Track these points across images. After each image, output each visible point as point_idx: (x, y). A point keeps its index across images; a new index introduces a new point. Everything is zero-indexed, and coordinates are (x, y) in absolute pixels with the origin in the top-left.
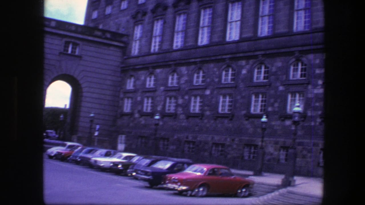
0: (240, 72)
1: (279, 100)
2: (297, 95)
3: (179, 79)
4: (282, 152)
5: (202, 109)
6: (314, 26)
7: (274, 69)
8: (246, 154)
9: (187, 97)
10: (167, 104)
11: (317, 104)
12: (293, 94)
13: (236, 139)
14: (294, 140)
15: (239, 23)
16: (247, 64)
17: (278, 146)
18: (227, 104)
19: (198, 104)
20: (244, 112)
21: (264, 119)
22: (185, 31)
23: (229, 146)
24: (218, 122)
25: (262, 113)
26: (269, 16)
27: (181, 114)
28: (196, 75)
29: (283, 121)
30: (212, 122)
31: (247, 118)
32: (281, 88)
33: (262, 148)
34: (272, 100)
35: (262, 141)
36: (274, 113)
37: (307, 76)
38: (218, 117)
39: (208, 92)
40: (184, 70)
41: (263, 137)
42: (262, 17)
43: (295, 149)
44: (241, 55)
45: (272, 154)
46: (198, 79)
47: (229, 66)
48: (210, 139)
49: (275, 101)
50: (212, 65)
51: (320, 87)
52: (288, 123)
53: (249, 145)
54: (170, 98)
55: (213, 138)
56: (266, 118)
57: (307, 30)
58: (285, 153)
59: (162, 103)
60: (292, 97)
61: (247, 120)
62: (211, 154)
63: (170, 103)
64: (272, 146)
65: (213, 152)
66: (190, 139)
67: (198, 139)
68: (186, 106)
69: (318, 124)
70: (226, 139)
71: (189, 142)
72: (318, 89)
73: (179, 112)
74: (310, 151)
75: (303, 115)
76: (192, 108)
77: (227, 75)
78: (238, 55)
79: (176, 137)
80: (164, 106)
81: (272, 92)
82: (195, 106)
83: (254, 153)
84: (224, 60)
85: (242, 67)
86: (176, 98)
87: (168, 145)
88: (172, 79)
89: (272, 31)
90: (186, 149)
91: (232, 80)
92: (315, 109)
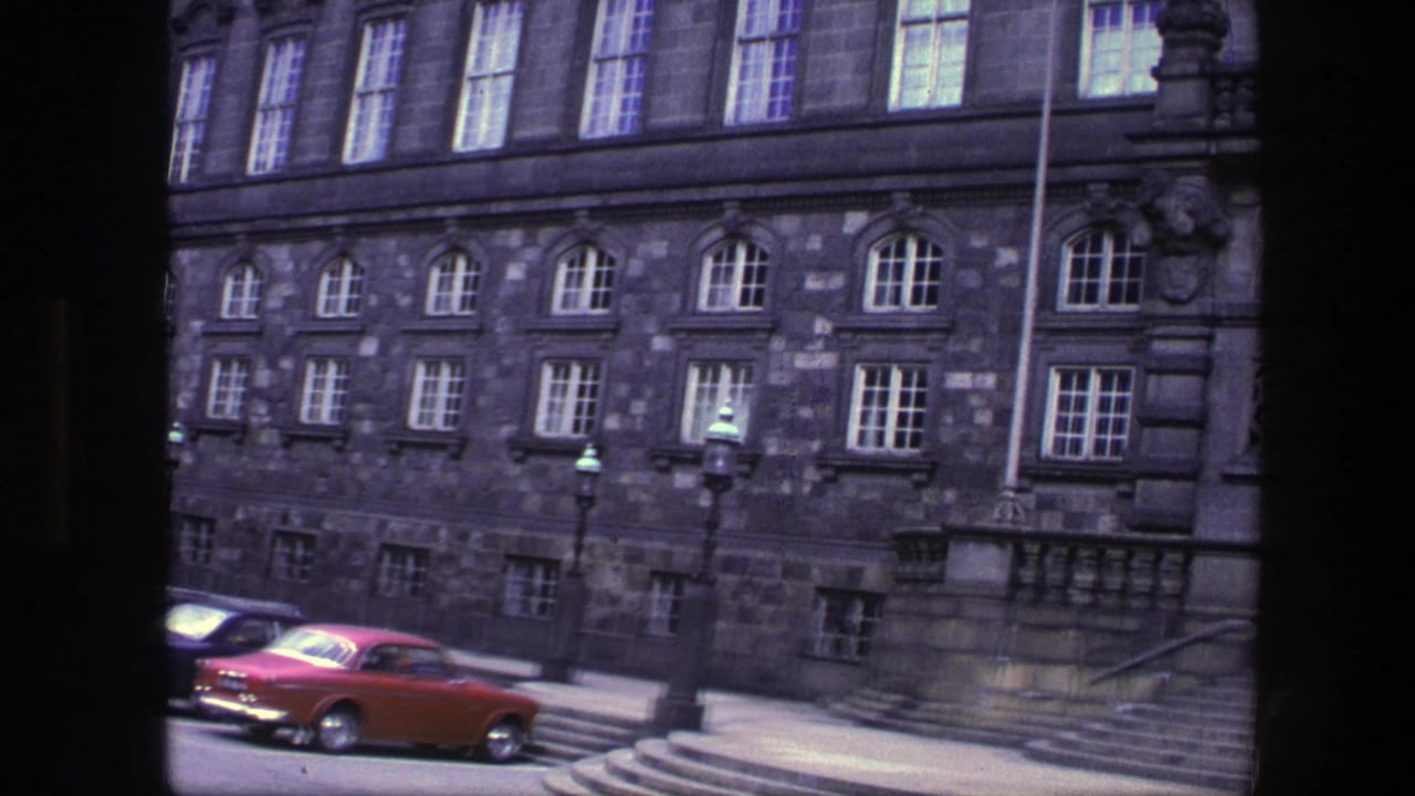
0: (497, 274)
1: (649, 393)
2: (726, 374)
3: (261, 291)
4: (656, 594)
5: (345, 414)
6: (808, 106)
7: (635, 268)
8: (512, 593)
9: (286, 364)
10: (214, 388)
11: (806, 413)
12: (710, 367)
13: (476, 535)
14: (709, 547)
15: (506, 83)
16: (530, 241)
17: (642, 569)
18: (443, 394)
19: (329, 391)
20: (506, 431)
21: (587, 462)
22: (296, 108)
23: (450, 558)
24: (403, 460)
25: (581, 435)
26: (628, 58)
27: (263, 427)
28: (325, 280)
29: (666, 470)
30: (382, 461)
31: (519, 454)
32: (660, 343)
33: (576, 573)
34: (623, 390)
35: (579, 548)
36: (628, 437)
37: (767, 299)
38: (403, 445)
39: (369, 347)
40: (281, 256)
41: (581, 532)
42: (601, 61)
43: (711, 583)
44: (507, 207)
45: (614, 600)
46: (334, 297)
47: (455, 250)
48: (371, 528)
49: (636, 394)
50: (390, 243)
51: (820, 344)
52: (684, 479)
53: (524, 560)
54: (226, 365)
55: (383, 525)
56: (598, 456)
57: (778, 118)
58: (669, 596)
59: (195, 382)
60: (702, 378)
61: (519, 461)
62: (373, 589)
63: (224, 381)
64: (616, 569)
65: (384, 580)
66: (296, 523)
67: (328, 526)
68: (284, 397)
69: (807, 489)
70: (434, 530)
71: (290, 538)
72: (813, 352)
73: (254, 420)
74: (770, 596)
75: (747, 455)
76: (306, 407)
77: (446, 283)
78: (494, 208)
79: (240, 516)
80: (202, 392)
81: (625, 356)
82: (320, 400)
83: (545, 590)
84: (436, 225)
85: (509, 255)
86: (246, 363)
87: (209, 545)
88: (237, 291)
89: (634, 118)
90: (280, 563)
91: (464, 302)
92: (796, 430)
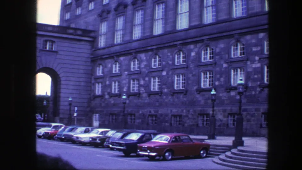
0: (189, 55)
1: (224, 76)
2: (239, 70)
3: (139, 64)
4: (230, 118)
5: (161, 88)
6: (250, 12)
7: (218, 50)
8: (200, 123)
9: (147, 79)
10: (132, 86)
11: (256, 76)
12: (235, 69)
13: (191, 111)
14: (240, 107)
15: (188, 14)
16: (196, 47)
17: (226, 114)
18: (181, 81)
19: (157, 84)
20: (195, 88)
21: (213, 92)
22: (143, 24)
23: (187, 116)
24: (174, 97)
25: (211, 87)
26: (212, 6)
27: (143, 93)
28: (153, 60)
29: (229, 92)
30: (170, 97)
31: (198, 92)
32: (225, 65)
33: (213, 116)
34: (218, 76)
35: (213, 111)
36: (221, 86)
37: (245, 54)
38: (174, 93)
39: (164, 73)
40: (143, 56)
41: (213, 107)
42: (206, 7)
43: (241, 115)
44: (190, 40)
45: (221, 121)
46: (155, 63)
47: (180, 50)
48: (169, 112)
49: (221, 77)
50: (166, 51)
51: (257, 62)
52: (233, 93)
53: (202, 114)
54: (134, 81)
55: (171, 111)
56: (215, 91)
57: (244, 15)
58: (232, 118)
59: (127, 85)
60: (234, 72)
61: (198, 94)
62: (171, 124)
63: (133, 84)
64: (221, 114)
65: (173, 122)
66: (153, 113)
67: (160, 112)
68: (147, 86)
69: (258, 93)
70: (182, 111)
71: (152, 116)
72: (255, 64)
73: (141, 92)
74: (253, 116)
75: (245, 86)
76: (152, 87)
77: (179, 58)
78: (187, 41)
79: (140, 112)
80: (129, 87)
81: (218, 69)
82: (155, 86)
83: (207, 120)
84: (175, 46)
85: (191, 51)
86: (138, 80)
87: (134, 119)
88: (134, 65)
89: (215, 18)
90: (150, 121)
91: (183, 61)
92: (255, 80)
